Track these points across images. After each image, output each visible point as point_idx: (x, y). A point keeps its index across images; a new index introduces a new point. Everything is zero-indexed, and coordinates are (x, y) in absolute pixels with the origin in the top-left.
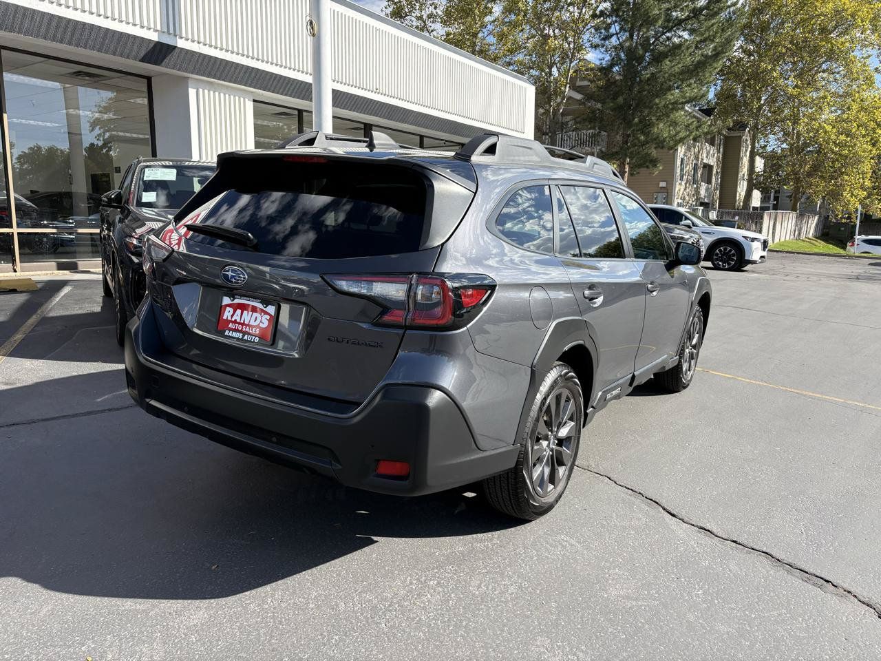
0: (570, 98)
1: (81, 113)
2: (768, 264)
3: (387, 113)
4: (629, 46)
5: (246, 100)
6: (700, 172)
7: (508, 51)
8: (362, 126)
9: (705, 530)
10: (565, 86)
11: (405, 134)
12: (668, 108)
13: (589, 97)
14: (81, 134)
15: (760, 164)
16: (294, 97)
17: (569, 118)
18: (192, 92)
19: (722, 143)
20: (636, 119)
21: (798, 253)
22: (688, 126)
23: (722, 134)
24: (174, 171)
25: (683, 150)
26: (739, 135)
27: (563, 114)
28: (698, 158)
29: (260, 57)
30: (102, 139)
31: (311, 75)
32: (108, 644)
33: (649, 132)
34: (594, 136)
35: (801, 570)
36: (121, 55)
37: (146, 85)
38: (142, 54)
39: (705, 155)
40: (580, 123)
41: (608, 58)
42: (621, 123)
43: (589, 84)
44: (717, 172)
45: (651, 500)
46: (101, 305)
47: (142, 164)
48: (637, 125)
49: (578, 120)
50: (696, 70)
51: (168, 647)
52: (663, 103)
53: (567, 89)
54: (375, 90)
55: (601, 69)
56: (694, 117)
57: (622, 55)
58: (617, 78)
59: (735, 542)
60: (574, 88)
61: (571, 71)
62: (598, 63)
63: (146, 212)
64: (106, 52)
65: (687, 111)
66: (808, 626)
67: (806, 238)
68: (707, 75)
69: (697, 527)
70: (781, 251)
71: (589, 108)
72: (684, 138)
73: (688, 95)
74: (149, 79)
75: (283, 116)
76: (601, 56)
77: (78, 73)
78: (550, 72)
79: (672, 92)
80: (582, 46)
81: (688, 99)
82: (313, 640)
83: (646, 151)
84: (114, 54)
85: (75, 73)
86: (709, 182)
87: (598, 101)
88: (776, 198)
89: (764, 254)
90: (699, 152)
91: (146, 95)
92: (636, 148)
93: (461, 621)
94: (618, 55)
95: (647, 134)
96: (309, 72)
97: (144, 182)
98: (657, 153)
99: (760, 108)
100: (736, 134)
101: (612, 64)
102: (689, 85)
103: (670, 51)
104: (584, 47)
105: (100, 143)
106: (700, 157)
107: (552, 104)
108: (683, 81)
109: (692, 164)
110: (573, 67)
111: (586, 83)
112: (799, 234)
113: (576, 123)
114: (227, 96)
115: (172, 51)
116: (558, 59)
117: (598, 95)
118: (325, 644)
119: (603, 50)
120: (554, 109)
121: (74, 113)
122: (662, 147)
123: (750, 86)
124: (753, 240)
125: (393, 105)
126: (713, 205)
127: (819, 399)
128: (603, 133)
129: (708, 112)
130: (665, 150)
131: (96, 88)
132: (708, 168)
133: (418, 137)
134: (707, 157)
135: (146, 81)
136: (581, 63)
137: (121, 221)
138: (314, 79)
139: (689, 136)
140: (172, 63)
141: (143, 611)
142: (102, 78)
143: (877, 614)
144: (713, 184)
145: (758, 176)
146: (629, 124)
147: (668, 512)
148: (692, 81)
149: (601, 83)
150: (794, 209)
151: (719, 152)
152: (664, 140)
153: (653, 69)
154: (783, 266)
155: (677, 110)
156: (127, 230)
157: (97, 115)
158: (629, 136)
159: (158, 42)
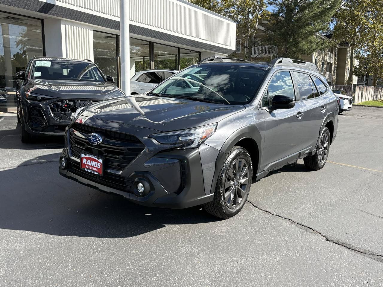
0: (259, 29)
1: (10, 37)
2: (353, 111)
3: (160, 37)
4: (287, 3)
5: (89, 30)
6: (325, 66)
7: (227, 6)
8: (148, 43)
9: (268, 212)
10: (256, 23)
11: (170, 47)
12: (307, 34)
13: (268, 29)
14: (10, 48)
15: (356, 62)
16: (113, 29)
17: (258, 39)
18: (63, 27)
19: (337, 51)
20: (291, 40)
21: (372, 107)
22: (317, 43)
23: (336, 47)
24: (50, 62)
25: (316, 55)
26: (345, 48)
27: (255, 37)
28: (324, 59)
29: (96, 10)
30: (22, 50)
31: (119, 17)
32: (3, 243)
33: (298, 46)
34: (270, 48)
35: (302, 225)
36: (28, 9)
37: (41, 23)
38: (38, 9)
39: (328, 58)
40: (263, 42)
41: (277, 9)
42: (284, 42)
43: (267, 22)
44: (334, 66)
45: (249, 201)
46: (16, 126)
47: (35, 59)
48: (291, 42)
49: (263, 40)
50: (320, 16)
51: (27, 244)
52: (304, 32)
53: (257, 25)
54: (153, 25)
55: (273, 15)
56: (321, 38)
57: (284, 8)
58: (282, 19)
59: (278, 216)
60: (260, 24)
61: (259, 16)
62: (272, 12)
63: (36, 81)
64: (21, 7)
65: (318, 36)
66: (294, 242)
67: (380, 99)
68: (327, 18)
69: (265, 211)
70: (364, 106)
71: (268, 34)
72: (315, 49)
73: (317, 28)
74: (42, 20)
75: (109, 38)
76: (274, 8)
77: (8, 18)
78: (248, 16)
79: (309, 26)
80: (264, 3)
81: (317, 30)
82: (86, 243)
83: (296, 55)
84: (25, 8)
85: (6, 17)
86: (330, 71)
87: (272, 31)
88: (367, 80)
89: (351, 106)
90: (325, 56)
91: (41, 28)
92: (291, 54)
93: (149, 239)
94: (282, 8)
95: (297, 47)
96: (118, 16)
97: (36, 68)
98: (301, 57)
99: (355, 34)
100: (343, 47)
101: (279, 12)
102: (318, 23)
103: (308, 6)
104: (265, 4)
105: (22, 52)
106: (325, 58)
107: (249, 32)
108: (314, 21)
109: (321, 62)
110: (259, 14)
111: (266, 22)
112: (376, 97)
113: (261, 42)
114: (80, 28)
115: (53, 7)
116: (252, 10)
117: (272, 28)
118: (91, 244)
119: (275, 5)
120: (250, 35)
121: (7, 37)
122: (304, 54)
123: (350, 23)
124: (344, 99)
125: (163, 33)
126: (332, 83)
127: (346, 166)
128: (275, 47)
129: (329, 37)
130: (306, 55)
131: (17, 25)
132: (330, 64)
133: (177, 49)
134: (329, 59)
135: (41, 21)
136: (264, 12)
137: (24, 85)
138: (121, 19)
139: (317, 48)
140: (53, 12)
141: (19, 233)
142: (20, 20)
143: (326, 239)
144: (333, 72)
145: (356, 68)
146: (287, 42)
147: (254, 206)
148: (319, 21)
149: (274, 22)
150: (374, 85)
151: (335, 56)
152: (305, 49)
153: (300, 15)
154: (362, 113)
155: (312, 35)
156: (26, 89)
157: (20, 38)
158: (287, 48)
159: (46, 3)
